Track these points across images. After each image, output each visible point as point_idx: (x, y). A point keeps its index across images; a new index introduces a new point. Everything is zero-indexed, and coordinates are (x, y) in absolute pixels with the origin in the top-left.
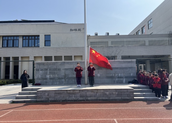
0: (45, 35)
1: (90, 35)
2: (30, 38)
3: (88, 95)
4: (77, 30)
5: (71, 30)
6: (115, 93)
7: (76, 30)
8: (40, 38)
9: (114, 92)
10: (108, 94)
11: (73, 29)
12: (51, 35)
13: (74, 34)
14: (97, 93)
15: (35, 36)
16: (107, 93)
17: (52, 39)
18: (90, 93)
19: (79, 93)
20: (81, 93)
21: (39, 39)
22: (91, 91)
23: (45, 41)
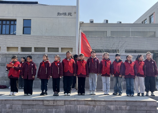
0: (24, 20)
1: (83, 22)
2: (4, 22)
3: (78, 109)
4: (67, 14)
5: (59, 14)
6: (126, 107)
7: (65, 14)
8: (17, 23)
9: (123, 106)
10: (112, 109)
11: (61, 12)
12: (32, 20)
13: (63, 20)
14: (94, 106)
15: (10, 20)
16: (112, 107)
17: (33, 25)
18: (83, 106)
19: (64, 106)
20: (66, 105)
21: (16, 25)
22: (84, 102)
23: (24, 27)
